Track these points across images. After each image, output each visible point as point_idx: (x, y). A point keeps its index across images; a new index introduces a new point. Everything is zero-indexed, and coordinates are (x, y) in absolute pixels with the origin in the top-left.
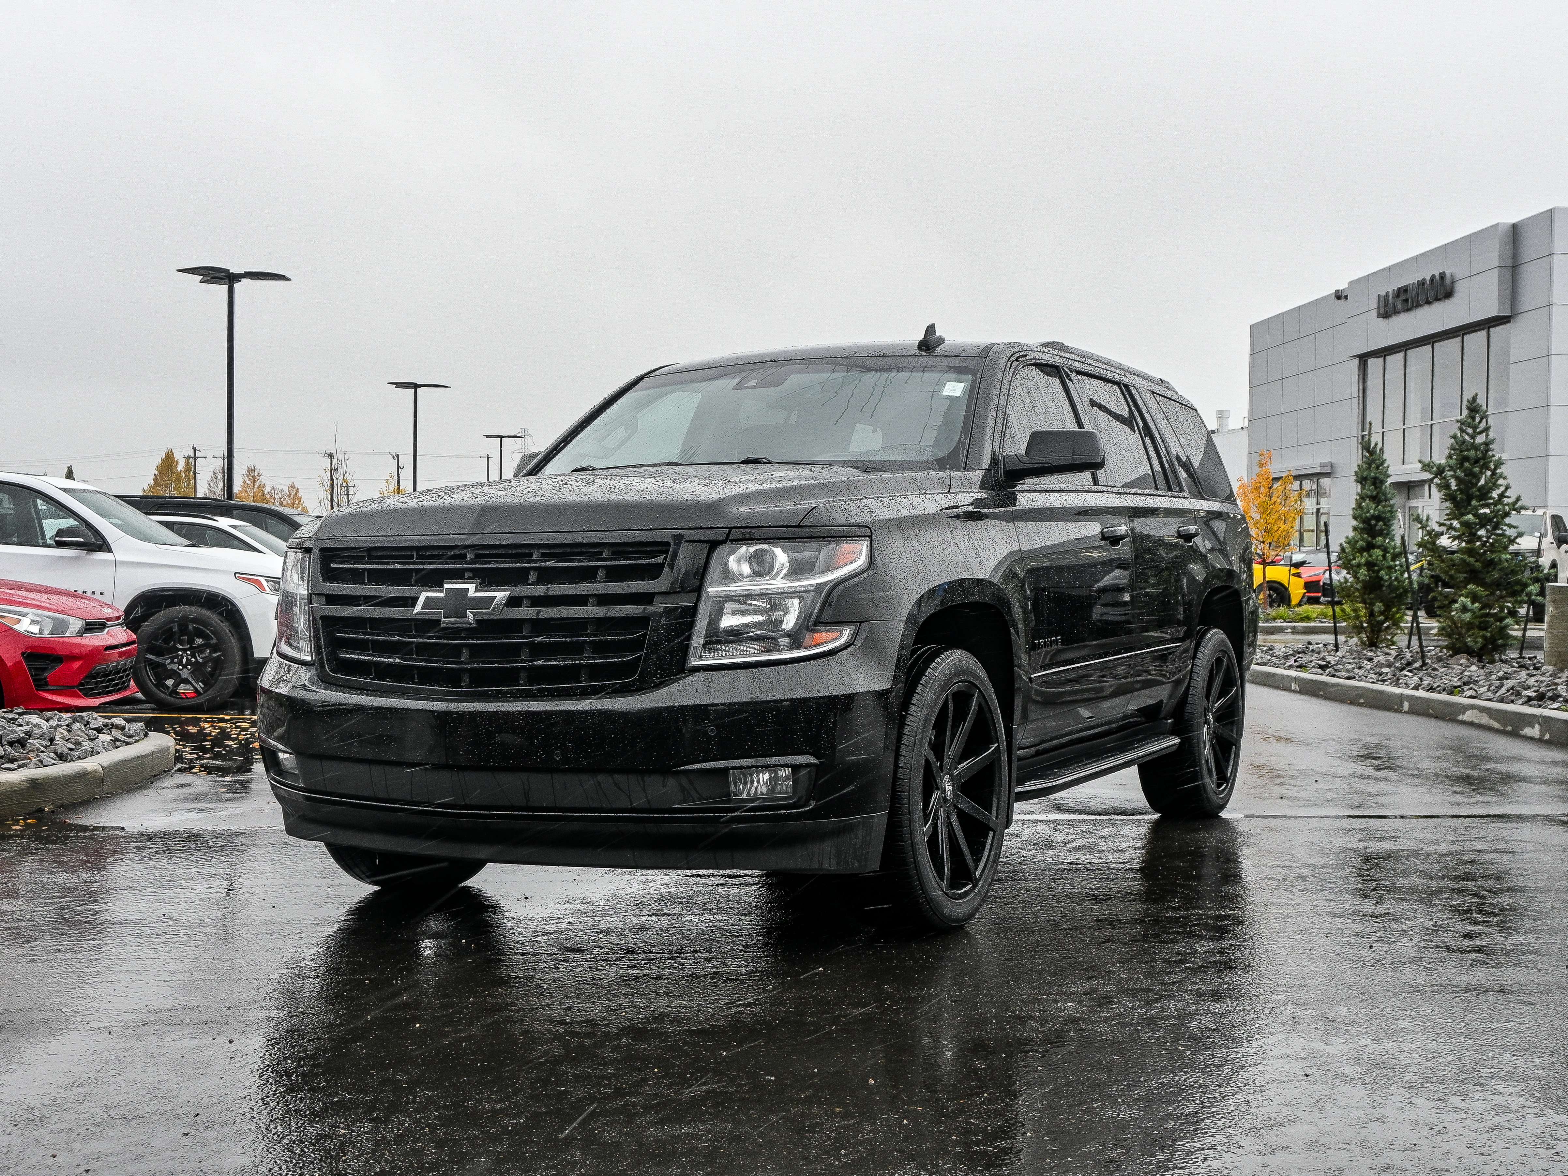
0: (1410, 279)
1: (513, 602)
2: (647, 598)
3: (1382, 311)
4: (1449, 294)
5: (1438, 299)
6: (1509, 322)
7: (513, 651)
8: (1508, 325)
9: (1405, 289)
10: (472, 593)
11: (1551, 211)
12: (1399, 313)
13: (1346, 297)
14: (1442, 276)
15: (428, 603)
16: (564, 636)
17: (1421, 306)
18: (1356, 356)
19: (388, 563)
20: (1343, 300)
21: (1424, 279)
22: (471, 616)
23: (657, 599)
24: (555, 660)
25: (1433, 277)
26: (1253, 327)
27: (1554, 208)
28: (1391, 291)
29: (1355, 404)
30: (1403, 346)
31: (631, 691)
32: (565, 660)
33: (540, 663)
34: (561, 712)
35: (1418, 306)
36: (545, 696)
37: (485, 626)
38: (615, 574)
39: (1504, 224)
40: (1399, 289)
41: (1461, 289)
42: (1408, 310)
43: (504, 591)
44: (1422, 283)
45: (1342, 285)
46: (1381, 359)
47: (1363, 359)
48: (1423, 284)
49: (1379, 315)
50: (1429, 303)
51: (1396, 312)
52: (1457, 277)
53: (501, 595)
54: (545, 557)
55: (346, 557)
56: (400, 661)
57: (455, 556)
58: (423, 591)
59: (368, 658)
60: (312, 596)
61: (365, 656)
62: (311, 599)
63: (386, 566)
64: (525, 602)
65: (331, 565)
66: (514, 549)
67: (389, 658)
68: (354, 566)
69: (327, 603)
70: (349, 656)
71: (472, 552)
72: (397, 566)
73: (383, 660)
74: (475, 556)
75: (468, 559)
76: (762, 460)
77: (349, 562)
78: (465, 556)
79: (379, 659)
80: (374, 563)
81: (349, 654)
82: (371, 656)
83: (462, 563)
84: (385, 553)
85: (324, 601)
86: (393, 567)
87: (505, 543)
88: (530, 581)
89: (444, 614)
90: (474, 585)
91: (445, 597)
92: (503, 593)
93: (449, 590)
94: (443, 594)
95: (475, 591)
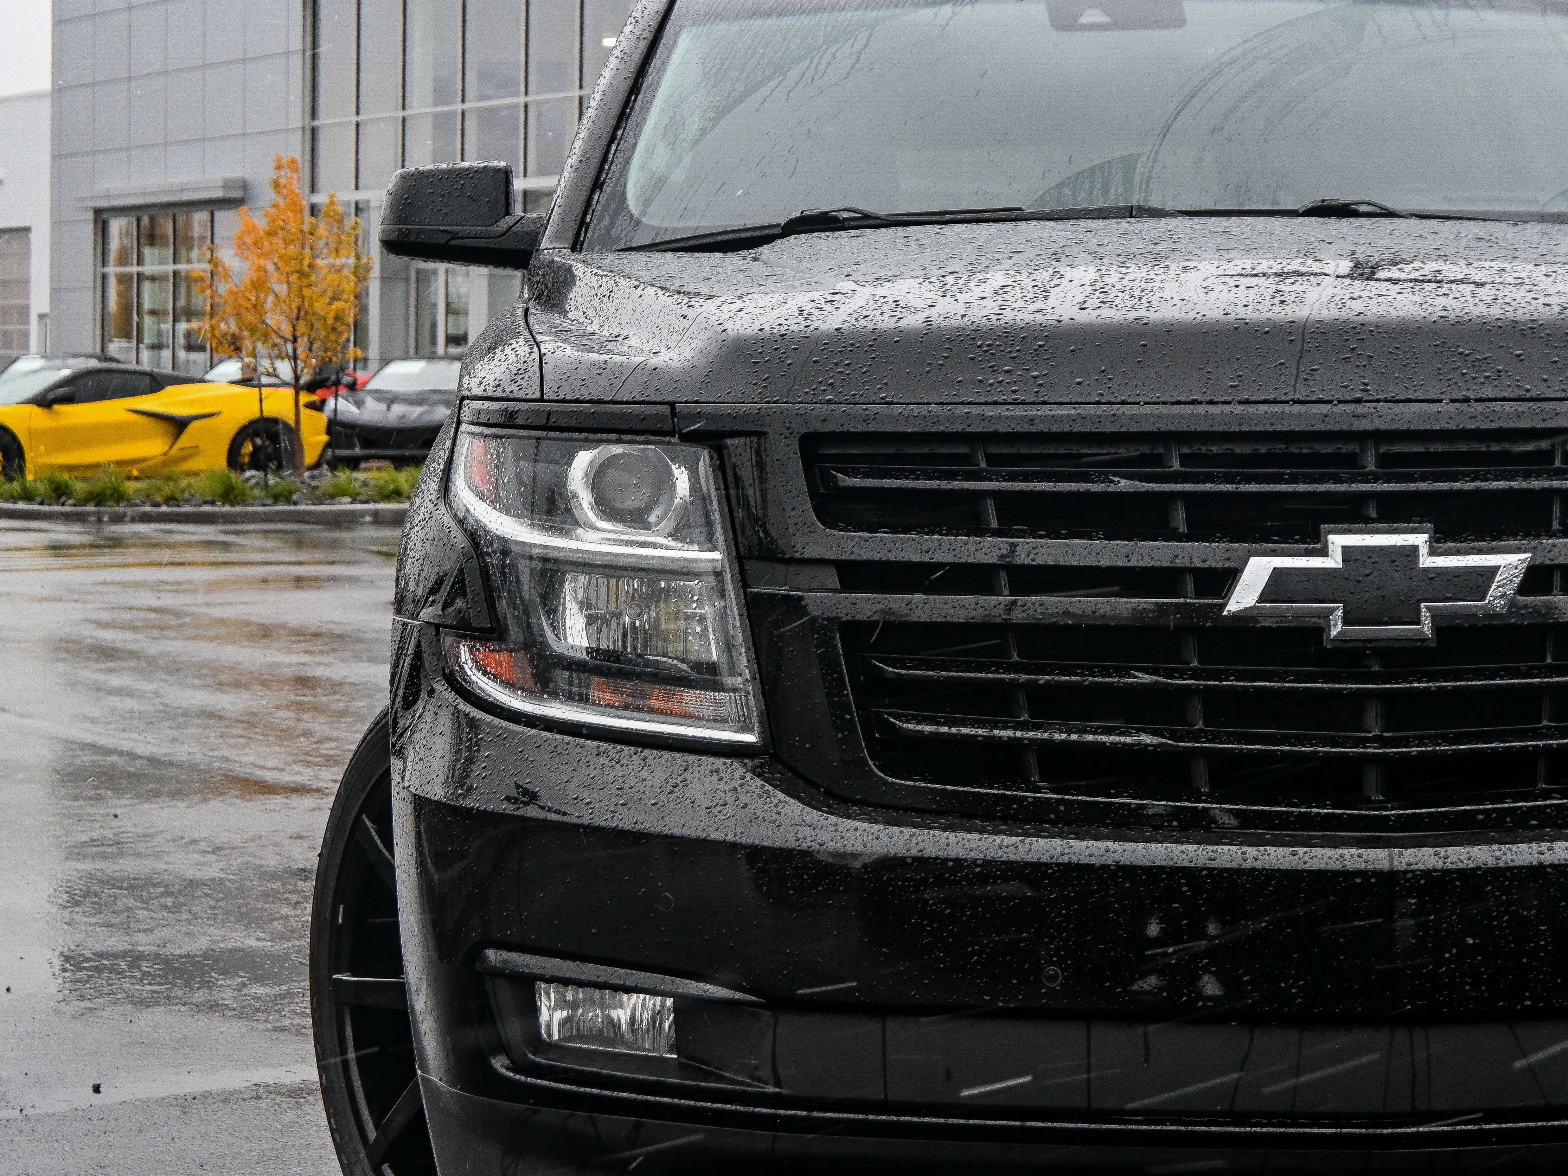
1: (1537, 580)
10: (1427, 559)
15: (1279, 584)
19: (1086, 478)
22: (1426, 619)
37: (1457, 644)
43: (1518, 550)
53: (1508, 563)
55: (888, 458)
56: (1157, 740)
57: (1316, 460)
58: (1251, 553)
59: (1030, 734)
60: (749, 565)
61: (1015, 729)
62: (742, 572)
63: (1083, 487)
64: (1557, 580)
65: (846, 481)
66: (1499, 441)
67: (1108, 731)
68: (944, 485)
69: (847, 585)
70: (943, 729)
71: (1377, 449)
72: (1124, 485)
73: (1090, 738)
74: (1384, 460)
75: (1371, 467)
76: (1362, 208)
77: (912, 472)
78: (1351, 461)
79: (1074, 737)
80: (1027, 478)
81: (938, 724)
82: (1036, 727)
83: (1352, 480)
84: (1050, 450)
85: (832, 578)
86: (1112, 488)
87: (1493, 426)
88: (1556, 526)
89: (1340, 613)
90: (1426, 536)
91: (1335, 570)
92: (1513, 559)
93: (1347, 551)
94: (1333, 562)
95: (1433, 553)
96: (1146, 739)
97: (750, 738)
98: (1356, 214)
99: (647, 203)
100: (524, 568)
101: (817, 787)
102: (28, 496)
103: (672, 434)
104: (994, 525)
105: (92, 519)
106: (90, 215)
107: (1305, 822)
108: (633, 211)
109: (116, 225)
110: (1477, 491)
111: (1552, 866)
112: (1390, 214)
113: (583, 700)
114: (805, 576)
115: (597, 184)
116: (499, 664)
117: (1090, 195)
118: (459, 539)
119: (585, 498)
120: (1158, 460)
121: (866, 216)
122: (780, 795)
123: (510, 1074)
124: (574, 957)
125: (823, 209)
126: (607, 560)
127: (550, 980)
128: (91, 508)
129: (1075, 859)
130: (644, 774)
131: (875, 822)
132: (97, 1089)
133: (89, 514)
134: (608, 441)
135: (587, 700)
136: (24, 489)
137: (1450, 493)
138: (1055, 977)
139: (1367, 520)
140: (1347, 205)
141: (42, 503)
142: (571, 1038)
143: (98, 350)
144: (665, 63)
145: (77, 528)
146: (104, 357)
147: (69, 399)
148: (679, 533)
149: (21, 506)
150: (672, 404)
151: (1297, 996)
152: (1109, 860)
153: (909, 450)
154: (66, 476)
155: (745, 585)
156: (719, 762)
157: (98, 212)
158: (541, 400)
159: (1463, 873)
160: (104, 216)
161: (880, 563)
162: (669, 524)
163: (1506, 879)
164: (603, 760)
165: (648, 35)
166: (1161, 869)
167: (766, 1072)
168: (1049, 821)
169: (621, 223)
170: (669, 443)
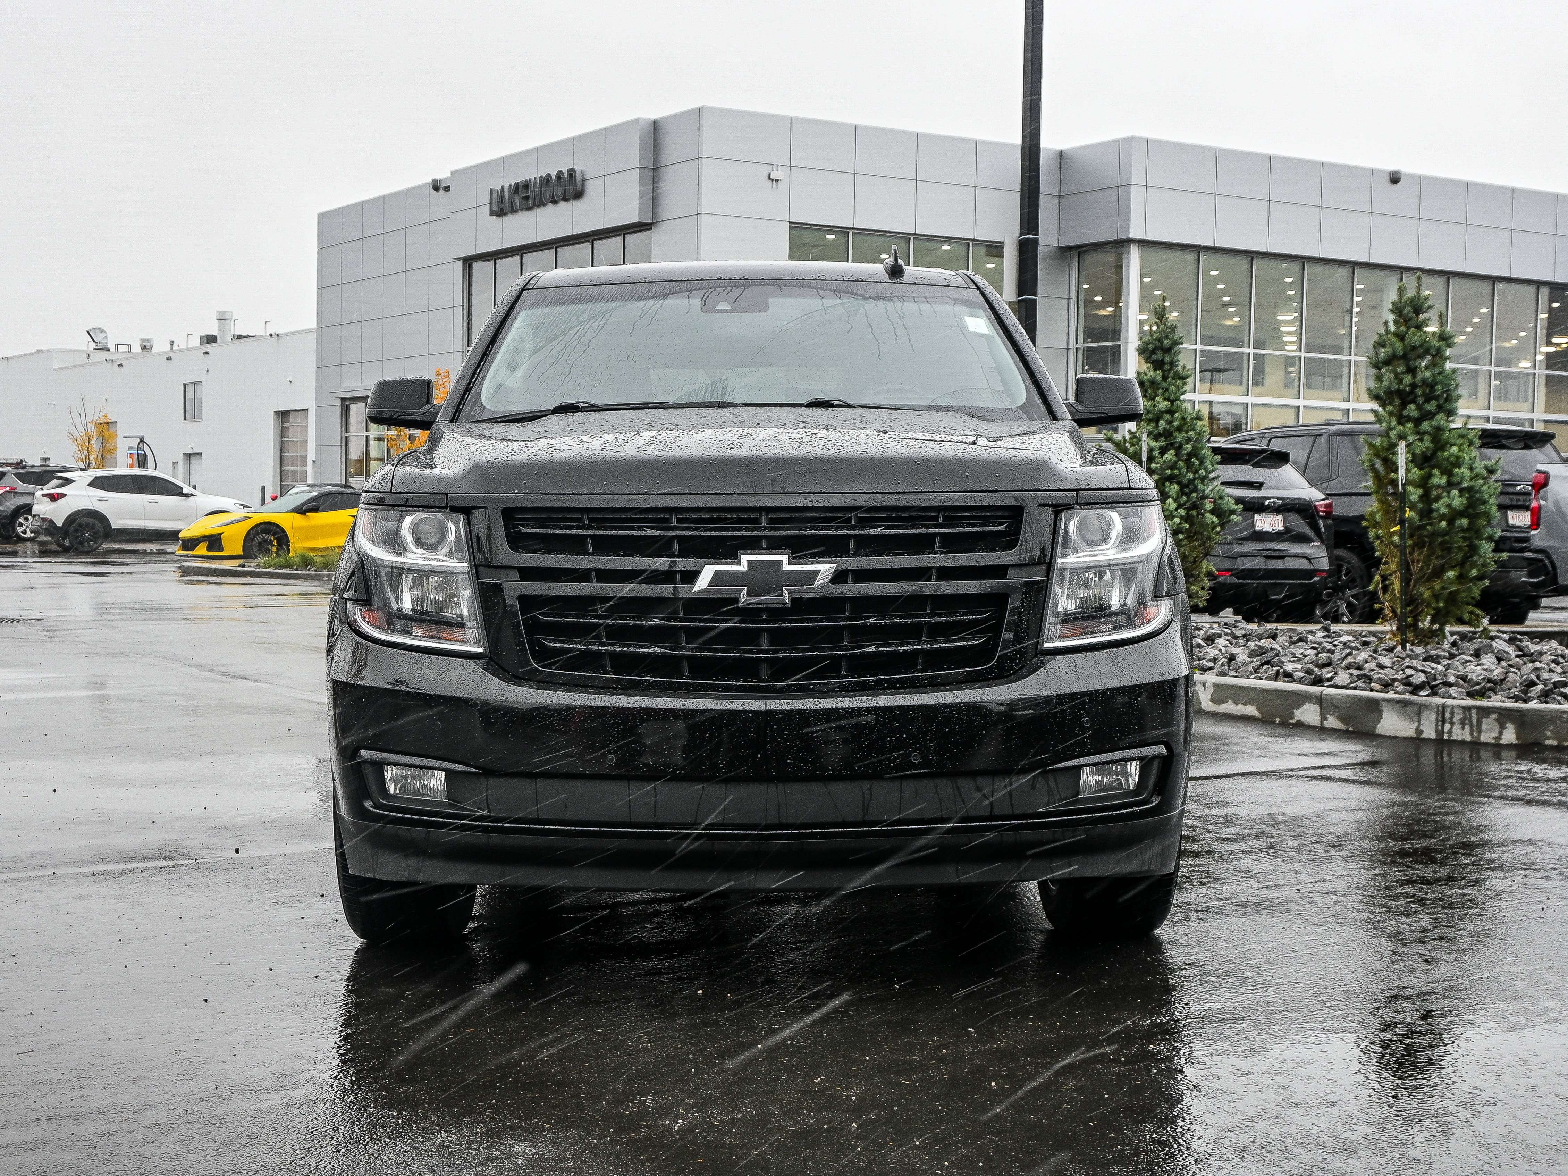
0: (532, 173)
1: (839, 577)
2: (999, 571)
3: (495, 208)
4: (579, 194)
5: (566, 199)
6: (651, 229)
7: (834, 636)
8: (647, 233)
9: (526, 185)
10: (786, 567)
11: (699, 111)
12: (516, 211)
13: (447, 189)
14: (572, 173)
15: (718, 578)
16: (901, 617)
17: (544, 205)
18: (459, 259)
19: (633, 529)
20: (441, 192)
21: (549, 175)
22: (786, 594)
23: (1010, 572)
24: (890, 645)
25: (560, 173)
26: (322, 217)
27: (703, 107)
28: (506, 186)
29: (459, 314)
30: (519, 250)
31: (989, 679)
32: (901, 645)
33: (872, 649)
34: (920, 707)
35: (542, 204)
36: (885, 689)
37: (801, 606)
38: (953, 544)
39: (643, 119)
40: (517, 184)
41: (591, 188)
42: (529, 209)
43: (831, 563)
44: (547, 179)
45: (442, 174)
46: (492, 263)
47: (468, 262)
48: (548, 181)
49: (492, 213)
50: (555, 202)
51: (513, 211)
52: (587, 176)
53: (825, 569)
54: (863, 522)
55: (545, 519)
56: (663, 651)
57: (741, 521)
58: (706, 563)
59: (605, 648)
60: (481, 569)
61: (599, 645)
62: (477, 572)
63: (630, 533)
64: (850, 577)
65: (524, 530)
66: (825, 512)
67: (641, 647)
68: (568, 532)
69: (523, 579)
70: (566, 645)
71: (767, 516)
72: (649, 532)
73: (632, 650)
74: (772, 521)
75: (764, 524)
76: (836, 403)
77: (554, 526)
78: (756, 521)
79: (625, 649)
80: (605, 528)
81: (564, 643)
82: (608, 645)
83: (754, 529)
84: (617, 516)
85: (516, 576)
86: (643, 533)
87: (820, 505)
88: (851, 552)
89: (745, 591)
90: (787, 556)
91: (743, 572)
92: (827, 566)
93: (749, 563)
94: (743, 567)
95: (790, 563)
96: (658, 650)
97: (481, 650)
98: (832, 406)
99: (491, 399)
100: (383, 572)
101: (508, 673)
102: (289, 565)
103: (446, 508)
104: (591, 550)
105: (325, 579)
106: (339, 402)
107: (729, 688)
108: (483, 402)
109: (354, 408)
110: (812, 536)
111: (842, 709)
112: (849, 406)
113: (408, 633)
114: (503, 574)
115: (468, 390)
116: (370, 617)
117: (704, 396)
118: (355, 558)
119: (409, 539)
120: (668, 521)
121: (592, 406)
122: (490, 676)
123: (372, 809)
124: (398, 753)
125: (572, 402)
126: (417, 567)
127: (389, 764)
128: (325, 572)
129: (621, 705)
130: (430, 667)
131: (532, 688)
132: (237, 851)
133: (324, 576)
134: (418, 511)
135: (411, 634)
136: (287, 561)
137: (799, 536)
138: (613, 759)
139: (760, 548)
140: (828, 401)
141: (297, 570)
142: (404, 793)
143: (343, 482)
144: (510, 328)
145: (316, 583)
146: (347, 486)
147: (315, 510)
148: (450, 554)
149: (284, 571)
150: (446, 494)
151: (722, 768)
152: (637, 705)
153: (553, 516)
154: (311, 554)
155: (478, 578)
156: (464, 661)
157: (343, 400)
158: (391, 492)
159: (799, 712)
160: (347, 403)
161: (537, 568)
162: (445, 550)
163: (820, 714)
164: (414, 660)
165: (503, 314)
166: (661, 709)
167: (484, 805)
168: (613, 688)
169: (477, 409)
170: (444, 512)
